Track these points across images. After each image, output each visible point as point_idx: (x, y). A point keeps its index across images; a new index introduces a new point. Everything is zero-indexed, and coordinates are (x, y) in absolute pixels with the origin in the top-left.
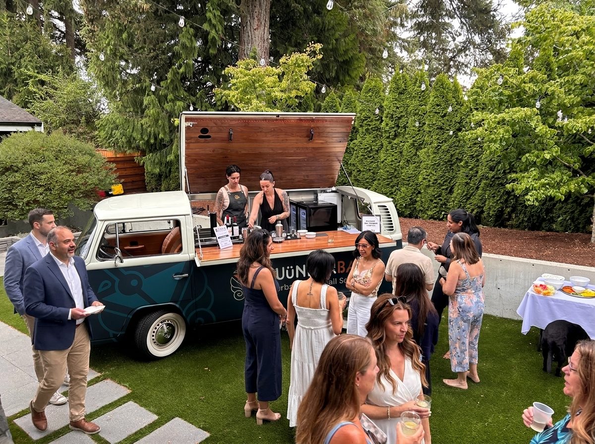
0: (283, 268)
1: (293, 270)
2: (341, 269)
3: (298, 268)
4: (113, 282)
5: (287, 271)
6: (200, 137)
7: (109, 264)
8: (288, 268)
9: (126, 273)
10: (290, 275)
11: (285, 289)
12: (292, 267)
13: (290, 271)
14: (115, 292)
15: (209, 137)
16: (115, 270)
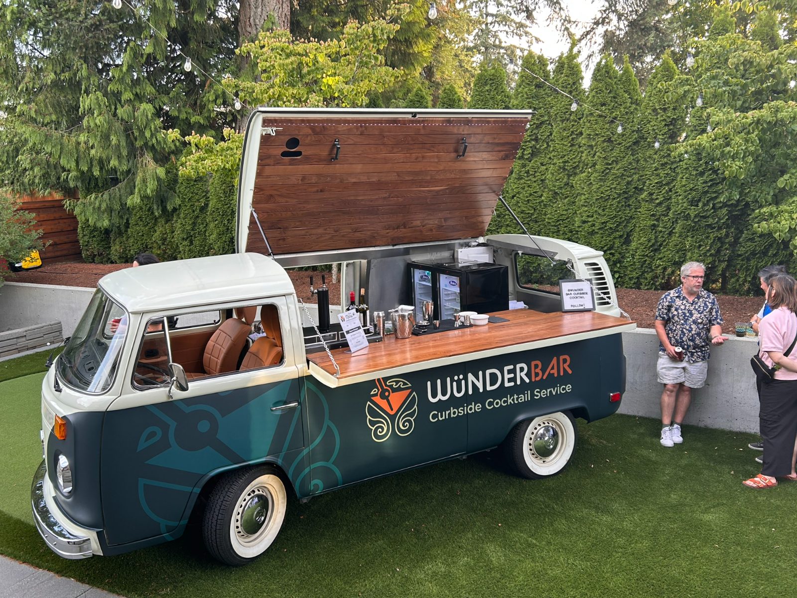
0: (448, 379)
1: (463, 382)
2: (537, 375)
3: (471, 377)
4: (165, 427)
5: (455, 384)
6: (284, 154)
7: (155, 395)
8: (456, 378)
9: (188, 410)
10: (459, 391)
11: (452, 415)
12: (461, 377)
13: (459, 382)
14: (168, 446)
15: (299, 153)
16: (169, 406)
